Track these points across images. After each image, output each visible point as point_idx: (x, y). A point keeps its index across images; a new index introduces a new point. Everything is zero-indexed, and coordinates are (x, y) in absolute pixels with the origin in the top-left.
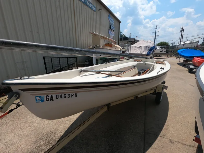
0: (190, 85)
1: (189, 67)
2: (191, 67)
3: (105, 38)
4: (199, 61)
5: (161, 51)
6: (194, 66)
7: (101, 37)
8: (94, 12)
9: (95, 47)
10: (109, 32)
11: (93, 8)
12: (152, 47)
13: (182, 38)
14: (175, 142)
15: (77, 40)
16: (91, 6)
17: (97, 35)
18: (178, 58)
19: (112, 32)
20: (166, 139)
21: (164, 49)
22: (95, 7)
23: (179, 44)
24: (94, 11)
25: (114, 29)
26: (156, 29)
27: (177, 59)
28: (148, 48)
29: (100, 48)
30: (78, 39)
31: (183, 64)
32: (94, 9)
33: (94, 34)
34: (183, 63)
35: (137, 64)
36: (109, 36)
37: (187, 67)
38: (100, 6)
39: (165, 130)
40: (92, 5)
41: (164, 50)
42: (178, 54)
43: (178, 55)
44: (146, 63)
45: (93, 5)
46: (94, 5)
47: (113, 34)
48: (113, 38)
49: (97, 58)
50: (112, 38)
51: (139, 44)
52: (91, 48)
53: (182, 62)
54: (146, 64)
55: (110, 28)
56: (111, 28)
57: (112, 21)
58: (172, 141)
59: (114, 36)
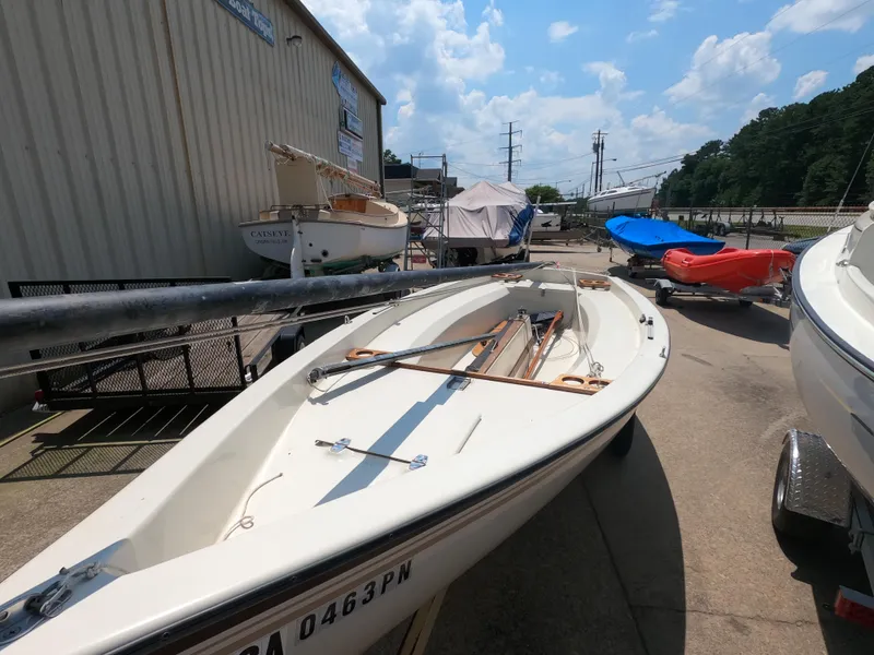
0: (685, 355)
1: (659, 285)
2: (665, 283)
3: (335, 173)
4: (689, 265)
5: (546, 225)
6: (672, 280)
7: (319, 167)
8: (270, 48)
9: (296, 214)
10: (339, 144)
11: (263, 27)
12: (524, 211)
13: (599, 174)
14: (748, 623)
15: (197, 179)
16: (252, 17)
17: (301, 158)
18: (605, 250)
19: (352, 141)
20: (717, 618)
21: (552, 214)
22: (268, 23)
23: (599, 196)
24: (270, 43)
25: (359, 129)
26: (510, 134)
27: (599, 250)
28: (511, 213)
29: (320, 218)
30: (202, 173)
31: (630, 273)
32: (267, 32)
33: (286, 153)
34: (629, 267)
35: (507, 292)
36: (343, 159)
37: (649, 286)
38: (291, 23)
39: (695, 574)
40: (254, 14)
41: (555, 219)
42: (609, 235)
43: (606, 239)
44: (543, 286)
45: (260, 13)
46: (265, 12)
47: (356, 152)
48: (361, 168)
49: (308, 268)
50: (355, 168)
51: (471, 199)
52: (272, 219)
53: (626, 264)
54: (543, 292)
55: (343, 124)
56: (348, 123)
57: (351, 96)
58: (740, 620)
59: (361, 159)
